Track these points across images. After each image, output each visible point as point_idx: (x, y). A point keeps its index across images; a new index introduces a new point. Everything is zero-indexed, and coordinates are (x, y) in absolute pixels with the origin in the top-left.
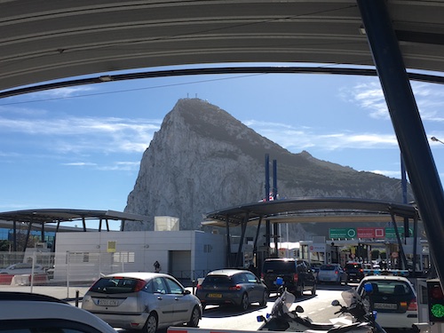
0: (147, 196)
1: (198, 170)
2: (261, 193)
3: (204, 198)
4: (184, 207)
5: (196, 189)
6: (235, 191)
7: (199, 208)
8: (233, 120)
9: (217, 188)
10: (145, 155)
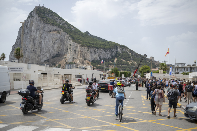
1: (44, 37)
2: (70, 48)
3: (46, 49)
4: (37, 53)
5: (43, 45)
6: (59, 47)
7: (44, 53)
8: (59, 17)
9: (51, 45)
10: (20, 30)
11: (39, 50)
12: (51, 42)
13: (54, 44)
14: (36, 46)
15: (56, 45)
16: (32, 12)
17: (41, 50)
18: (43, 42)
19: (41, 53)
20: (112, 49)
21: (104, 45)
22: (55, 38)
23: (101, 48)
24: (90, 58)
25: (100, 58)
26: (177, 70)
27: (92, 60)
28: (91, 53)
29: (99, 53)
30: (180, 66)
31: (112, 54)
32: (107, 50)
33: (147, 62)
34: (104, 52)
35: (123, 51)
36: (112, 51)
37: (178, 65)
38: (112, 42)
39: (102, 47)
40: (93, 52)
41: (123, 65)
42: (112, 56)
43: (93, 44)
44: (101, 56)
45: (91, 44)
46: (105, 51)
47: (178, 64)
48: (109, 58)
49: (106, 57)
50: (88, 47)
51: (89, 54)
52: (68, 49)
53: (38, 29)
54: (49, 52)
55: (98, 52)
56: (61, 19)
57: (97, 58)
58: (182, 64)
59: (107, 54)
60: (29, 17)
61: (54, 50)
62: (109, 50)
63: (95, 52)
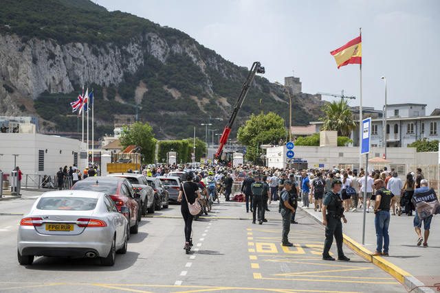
20: (127, 45)
21: (89, 26)
23: (78, 40)
24: (30, 83)
25: (72, 82)
26: (392, 130)
27: (41, 91)
28: (35, 61)
29: (69, 60)
30: (404, 114)
31: (124, 66)
32: (103, 50)
33: (274, 100)
34: (92, 58)
35: (171, 52)
36: (124, 53)
37: (396, 112)
39: (81, 35)
40: (42, 58)
41: (174, 111)
42: (127, 76)
43: (44, 23)
44: (79, 73)
45: (36, 20)
46: (95, 53)
47: (396, 108)
48: (111, 85)
49: (101, 77)
50: (20, 35)
51: (26, 68)
55: (65, 58)
57: (61, 82)
58: (411, 105)
59: (106, 66)
62: (113, 48)
63: (52, 56)
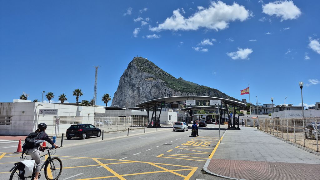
0: (122, 93)
1: (141, 84)
2: (165, 93)
3: (144, 95)
4: (136, 98)
5: (141, 91)
6: (155, 92)
7: (142, 99)
8: (155, 66)
9: (149, 91)
10: (121, 78)
11: (138, 96)
12: (148, 89)
13: (151, 90)
14: (135, 92)
15: (153, 91)
16: (131, 62)
17: (139, 96)
18: (141, 88)
19: (139, 98)
21: (196, 89)
22: (151, 85)
23: (193, 92)
26: (265, 111)
37: (267, 106)
38: (204, 86)
43: (186, 89)
45: (184, 88)
52: (163, 94)
53: (137, 77)
54: (146, 97)
56: (157, 67)
58: (270, 104)
60: (129, 67)
61: (151, 95)
